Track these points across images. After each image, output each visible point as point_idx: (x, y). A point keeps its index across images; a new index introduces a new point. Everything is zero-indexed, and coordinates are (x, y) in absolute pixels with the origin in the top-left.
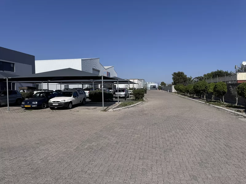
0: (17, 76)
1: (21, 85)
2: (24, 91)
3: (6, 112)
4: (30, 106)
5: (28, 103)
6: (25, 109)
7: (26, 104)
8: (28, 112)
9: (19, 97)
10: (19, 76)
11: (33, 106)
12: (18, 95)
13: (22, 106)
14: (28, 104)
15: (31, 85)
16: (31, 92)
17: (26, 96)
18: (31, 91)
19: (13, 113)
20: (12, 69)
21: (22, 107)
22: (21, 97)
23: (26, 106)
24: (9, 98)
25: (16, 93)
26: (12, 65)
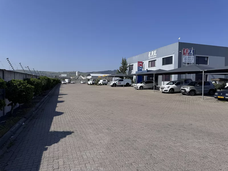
0: (212, 68)
1: (213, 77)
2: (216, 83)
3: (201, 101)
4: (223, 97)
5: (221, 94)
6: (217, 99)
7: (219, 94)
8: (221, 103)
9: (212, 88)
10: (214, 68)
11: (226, 98)
12: (211, 86)
13: (215, 96)
14: (221, 96)
15: (223, 77)
16: (223, 84)
17: (218, 87)
18: (223, 82)
19: (207, 102)
20: (205, 62)
21: (215, 98)
22: (213, 88)
23: (219, 97)
24: (204, 88)
25: (210, 84)
26: (206, 59)
